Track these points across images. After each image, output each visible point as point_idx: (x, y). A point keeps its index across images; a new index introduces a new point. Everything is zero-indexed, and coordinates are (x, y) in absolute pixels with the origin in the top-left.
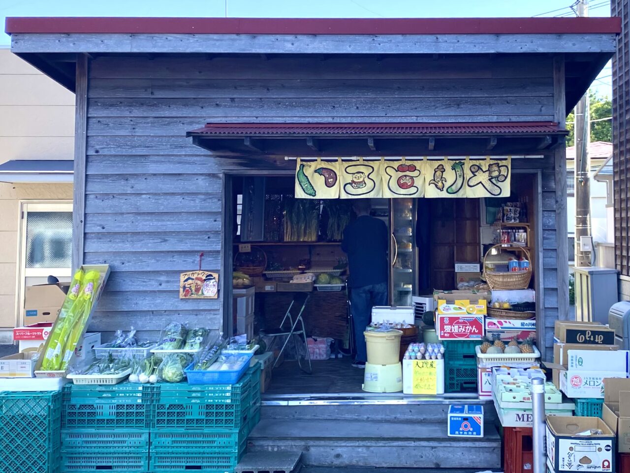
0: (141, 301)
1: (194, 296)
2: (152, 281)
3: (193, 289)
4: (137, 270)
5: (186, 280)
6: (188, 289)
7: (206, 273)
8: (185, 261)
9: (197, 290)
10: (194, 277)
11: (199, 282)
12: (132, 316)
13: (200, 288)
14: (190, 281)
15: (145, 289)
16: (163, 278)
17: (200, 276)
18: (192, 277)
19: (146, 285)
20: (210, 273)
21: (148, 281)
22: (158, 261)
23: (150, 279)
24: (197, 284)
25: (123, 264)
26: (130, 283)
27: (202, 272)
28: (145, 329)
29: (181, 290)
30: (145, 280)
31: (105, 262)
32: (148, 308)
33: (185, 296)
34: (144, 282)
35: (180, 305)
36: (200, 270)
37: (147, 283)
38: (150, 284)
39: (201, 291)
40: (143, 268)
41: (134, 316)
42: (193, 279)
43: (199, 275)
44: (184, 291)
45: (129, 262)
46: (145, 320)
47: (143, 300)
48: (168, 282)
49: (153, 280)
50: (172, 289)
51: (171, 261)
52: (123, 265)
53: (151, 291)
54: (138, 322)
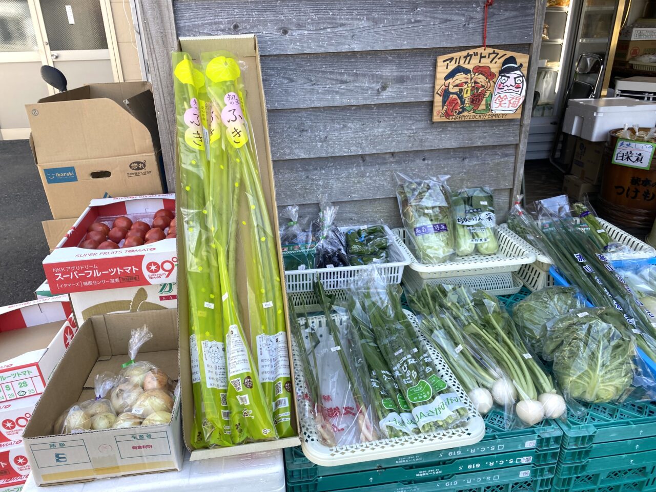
0: (336, 134)
1: (468, 115)
2: (360, 78)
3: (467, 96)
4: (323, 50)
5: (451, 75)
6: (455, 96)
7: (501, 52)
8: (446, 21)
9: (476, 99)
10: (470, 67)
11: (481, 79)
12: (316, 169)
13: (483, 94)
14: (460, 77)
15: (346, 101)
16: (389, 71)
17: (485, 62)
18: (466, 66)
19: (349, 92)
20: (509, 54)
21: (351, 79)
22: (376, 22)
23: (356, 75)
24: (476, 83)
25: (285, 32)
26: (307, 87)
27: (491, 50)
28: (348, 198)
29: (438, 100)
30: (345, 77)
31: (236, 27)
32: (354, 148)
33: (447, 114)
34: (343, 82)
35: (430, 138)
36: (484, 46)
37: (351, 86)
38: (356, 88)
39: (484, 102)
40: (339, 44)
41: (322, 168)
42: (466, 71)
43: (483, 60)
44: (444, 102)
45: (300, 26)
46: (348, 177)
47: (341, 129)
48: (401, 80)
49: (364, 75)
50: (413, 100)
51: (410, 22)
52: (287, 37)
53: (359, 107)
54: (332, 182)
